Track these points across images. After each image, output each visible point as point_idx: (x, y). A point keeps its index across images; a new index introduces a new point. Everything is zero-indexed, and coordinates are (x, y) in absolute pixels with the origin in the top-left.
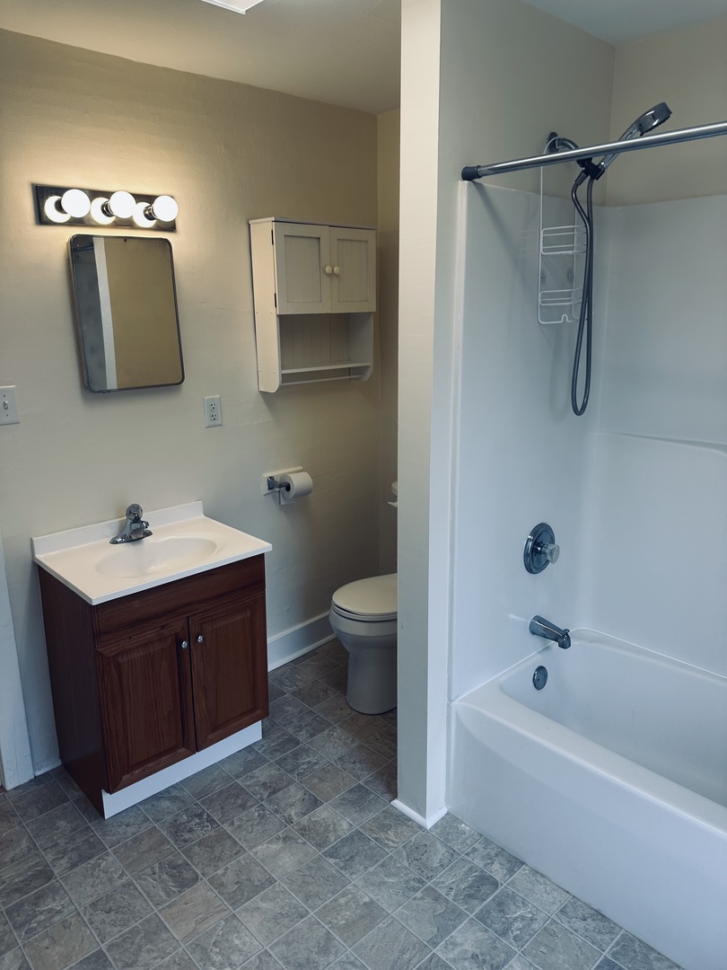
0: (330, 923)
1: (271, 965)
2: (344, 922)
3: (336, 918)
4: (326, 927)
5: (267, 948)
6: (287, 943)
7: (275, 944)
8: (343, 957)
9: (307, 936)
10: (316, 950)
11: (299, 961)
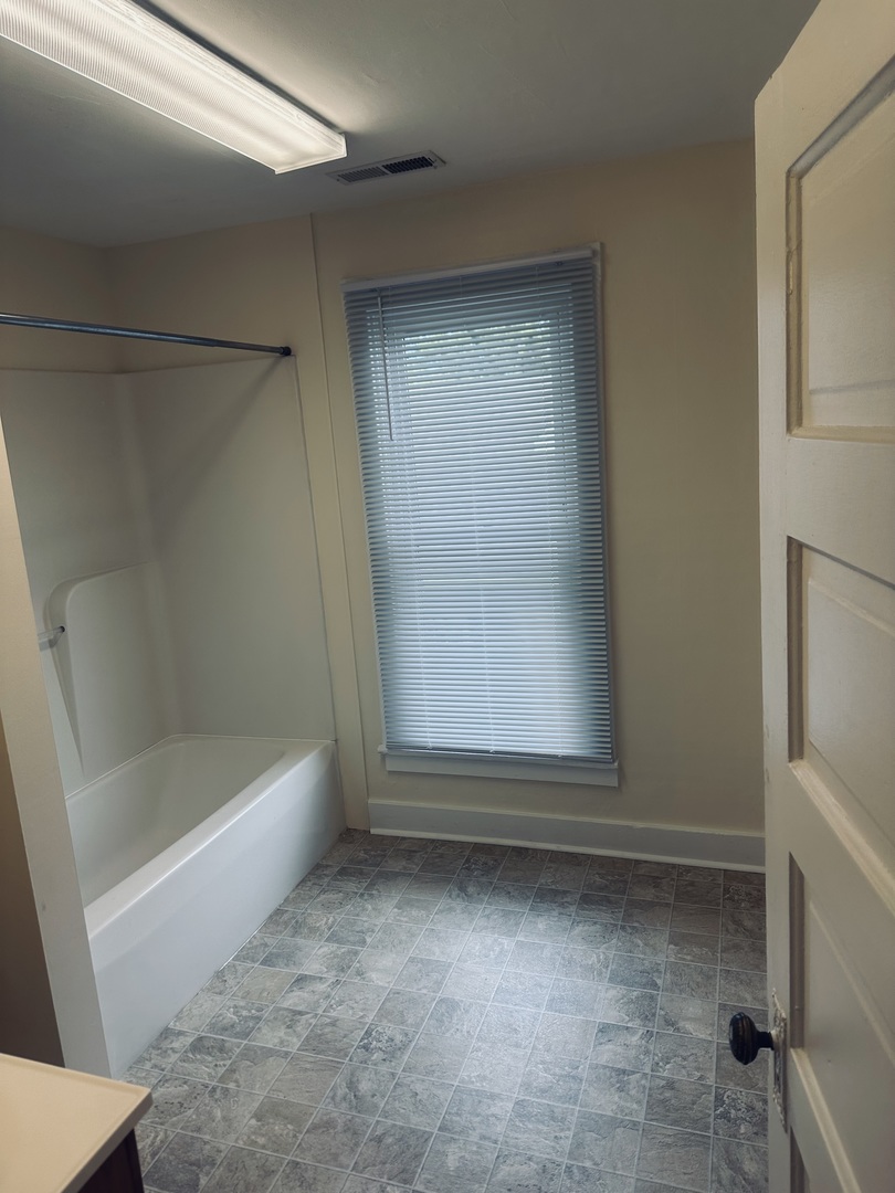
0: (295, 1136)
1: (365, 1156)
2: (289, 1126)
3: (288, 1134)
4: (300, 1137)
5: (348, 1171)
6: (335, 1157)
7: (342, 1167)
8: (330, 1107)
9: (320, 1147)
10: (331, 1131)
11: (350, 1137)
